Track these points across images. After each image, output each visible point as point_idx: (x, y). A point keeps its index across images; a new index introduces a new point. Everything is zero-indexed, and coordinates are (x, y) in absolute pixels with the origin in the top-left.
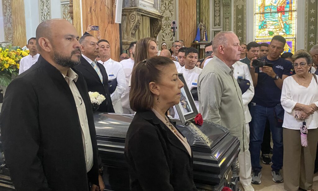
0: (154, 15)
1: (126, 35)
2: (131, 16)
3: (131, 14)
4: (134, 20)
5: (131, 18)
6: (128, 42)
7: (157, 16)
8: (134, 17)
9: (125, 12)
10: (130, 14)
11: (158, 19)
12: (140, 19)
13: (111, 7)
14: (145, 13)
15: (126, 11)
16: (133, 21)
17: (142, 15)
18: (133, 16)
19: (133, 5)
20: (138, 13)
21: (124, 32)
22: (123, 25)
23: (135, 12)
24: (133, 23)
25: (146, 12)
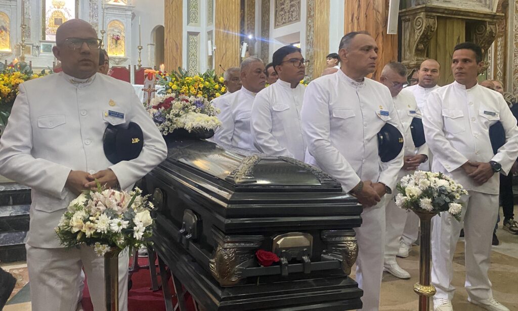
0: (471, 14)
1: (408, 53)
2: (416, 20)
3: (417, 17)
4: (420, 27)
5: (416, 24)
6: (411, 64)
7: (483, 16)
8: (421, 21)
9: (408, 15)
10: (415, 18)
11: (486, 21)
12: (435, 23)
13: (383, 11)
14: (447, 14)
15: (410, 13)
16: (419, 29)
17: (438, 17)
18: (419, 21)
19: (421, 3)
20: (430, 14)
21: (406, 48)
22: (406, 37)
23: (422, 13)
24: (418, 32)
25: (450, 12)
